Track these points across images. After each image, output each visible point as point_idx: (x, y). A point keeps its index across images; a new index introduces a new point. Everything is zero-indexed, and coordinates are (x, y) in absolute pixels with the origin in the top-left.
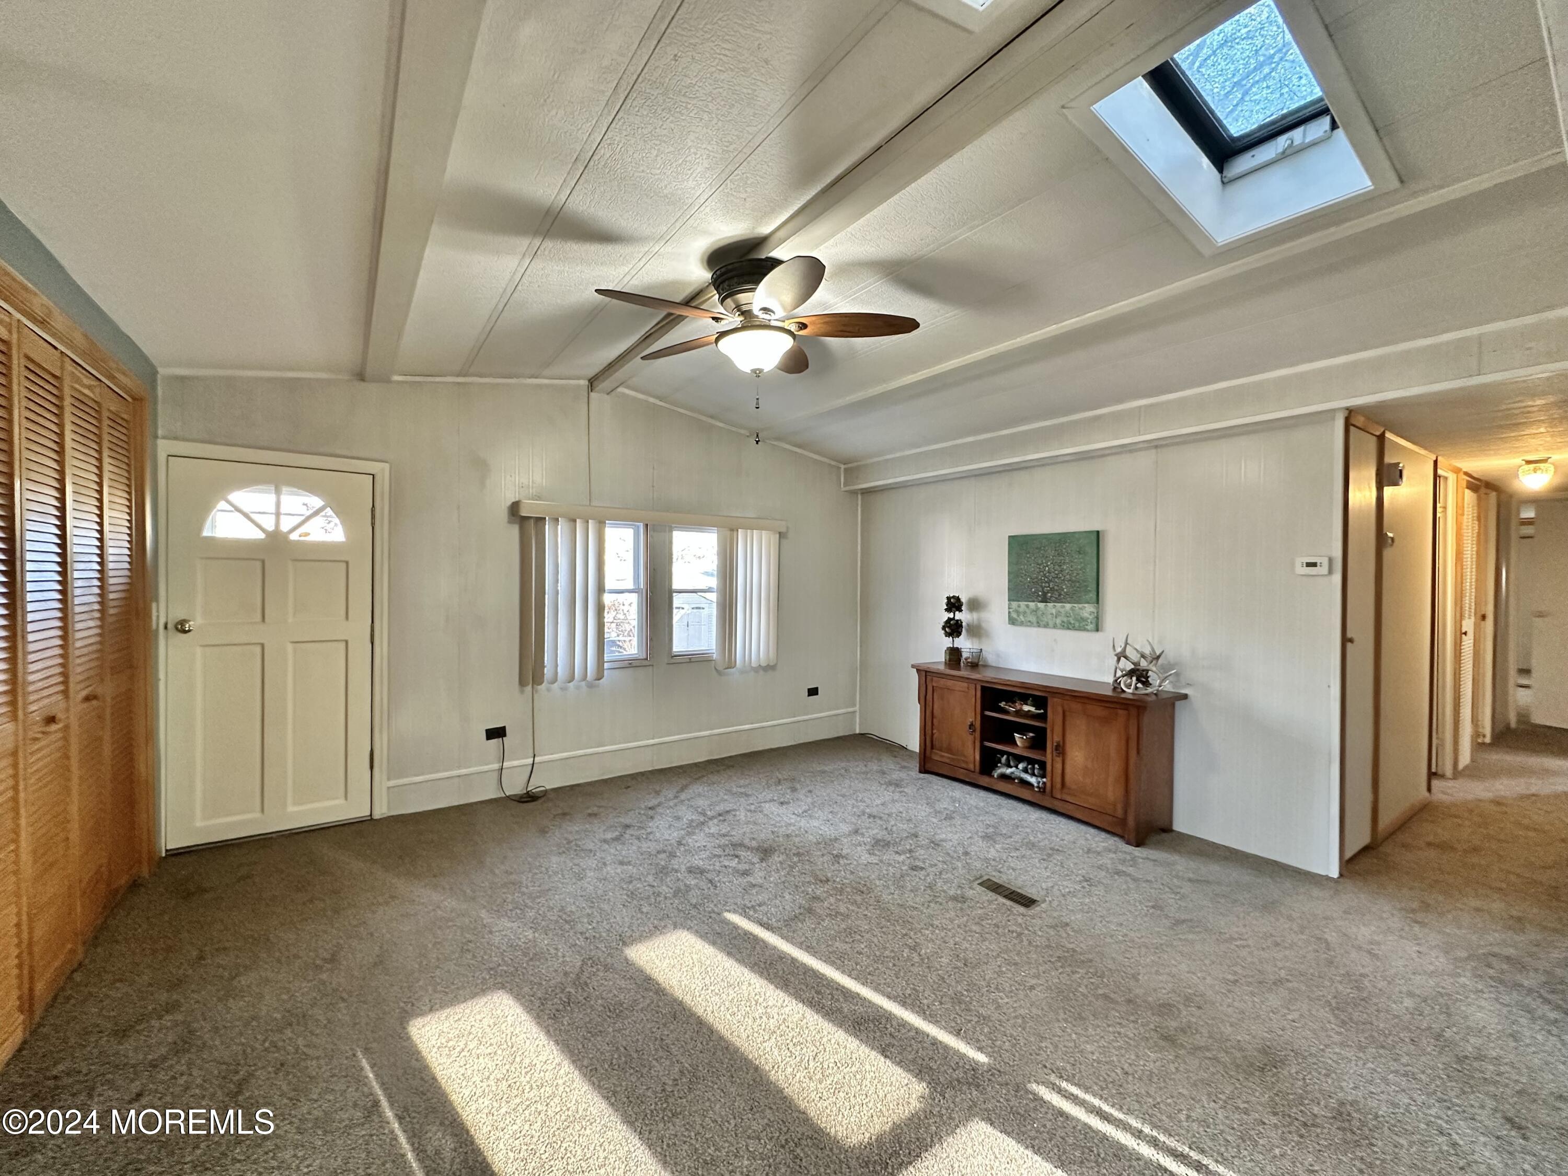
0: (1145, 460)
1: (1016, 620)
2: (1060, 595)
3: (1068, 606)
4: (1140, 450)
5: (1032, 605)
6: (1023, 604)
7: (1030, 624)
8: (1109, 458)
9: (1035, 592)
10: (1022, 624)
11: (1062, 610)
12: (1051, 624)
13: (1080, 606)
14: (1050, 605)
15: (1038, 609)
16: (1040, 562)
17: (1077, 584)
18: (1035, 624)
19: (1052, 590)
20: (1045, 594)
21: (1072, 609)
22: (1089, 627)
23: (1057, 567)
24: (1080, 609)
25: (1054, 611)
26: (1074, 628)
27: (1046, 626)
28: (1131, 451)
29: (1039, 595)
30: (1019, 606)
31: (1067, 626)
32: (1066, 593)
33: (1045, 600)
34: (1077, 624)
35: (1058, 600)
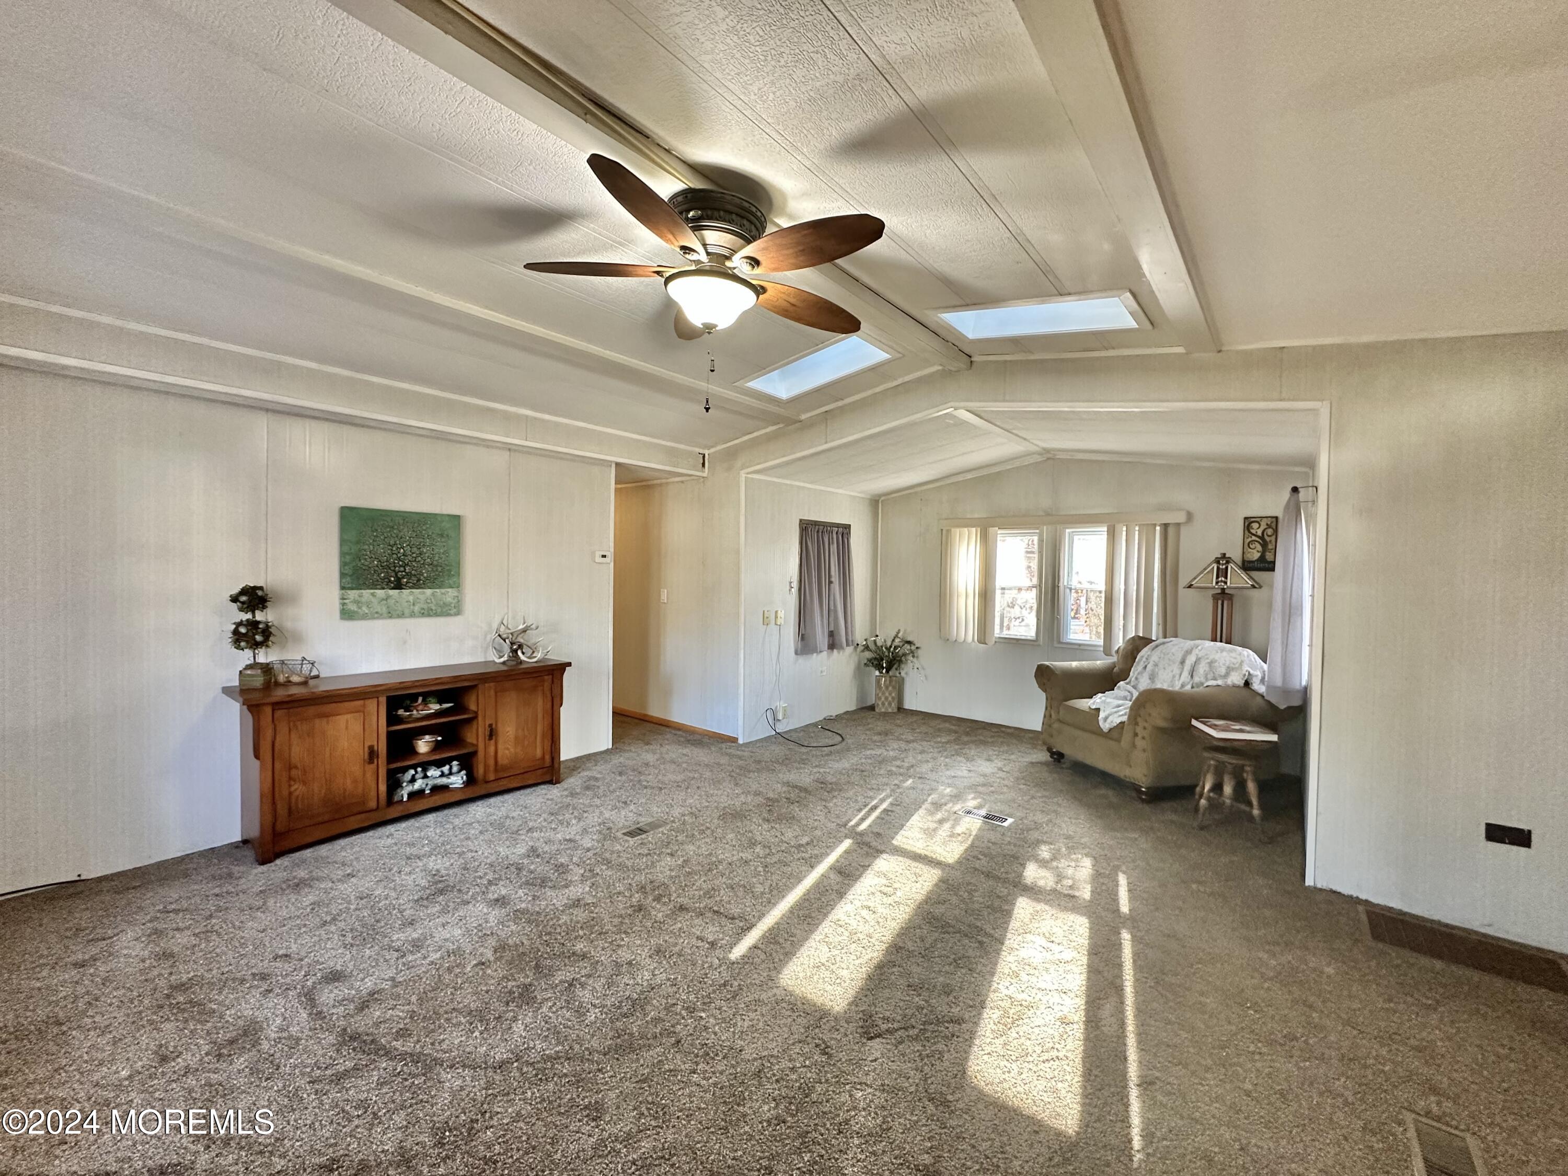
0: (499, 459)
1: (357, 612)
2: (419, 580)
3: (429, 592)
4: (497, 448)
5: (380, 593)
6: (367, 593)
7: (377, 616)
8: (468, 446)
9: (384, 578)
10: (364, 617)
11: (421, 597)
12: (407, 612)
13: (443, 591)
14: (406, 592)
15: (388, 597)
16: (392, 542)
17: (440, 569)
18: (385, 615)
19: (409, 575)
20: (398, 580)
21: (433, 594)
22: (452, 612)
23: (415, 550)
24: (442, 594)
25: (411, 598)
26: (437, 615)
27: (401, 616)
28: (488, 447)
29: (390, 581)
30: (360, 596)
31: (427, 613)
32: (426, 578)
33: (399, 586)
34: (439, 610)
35: (416, 586)
